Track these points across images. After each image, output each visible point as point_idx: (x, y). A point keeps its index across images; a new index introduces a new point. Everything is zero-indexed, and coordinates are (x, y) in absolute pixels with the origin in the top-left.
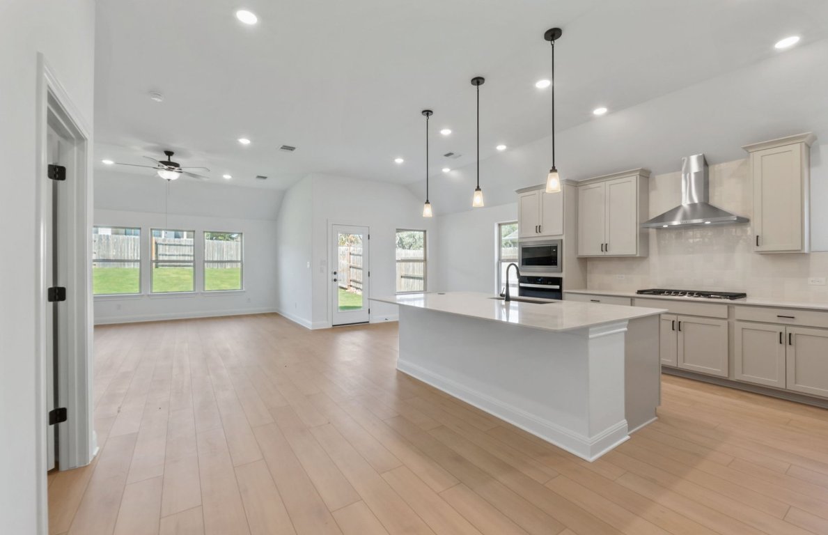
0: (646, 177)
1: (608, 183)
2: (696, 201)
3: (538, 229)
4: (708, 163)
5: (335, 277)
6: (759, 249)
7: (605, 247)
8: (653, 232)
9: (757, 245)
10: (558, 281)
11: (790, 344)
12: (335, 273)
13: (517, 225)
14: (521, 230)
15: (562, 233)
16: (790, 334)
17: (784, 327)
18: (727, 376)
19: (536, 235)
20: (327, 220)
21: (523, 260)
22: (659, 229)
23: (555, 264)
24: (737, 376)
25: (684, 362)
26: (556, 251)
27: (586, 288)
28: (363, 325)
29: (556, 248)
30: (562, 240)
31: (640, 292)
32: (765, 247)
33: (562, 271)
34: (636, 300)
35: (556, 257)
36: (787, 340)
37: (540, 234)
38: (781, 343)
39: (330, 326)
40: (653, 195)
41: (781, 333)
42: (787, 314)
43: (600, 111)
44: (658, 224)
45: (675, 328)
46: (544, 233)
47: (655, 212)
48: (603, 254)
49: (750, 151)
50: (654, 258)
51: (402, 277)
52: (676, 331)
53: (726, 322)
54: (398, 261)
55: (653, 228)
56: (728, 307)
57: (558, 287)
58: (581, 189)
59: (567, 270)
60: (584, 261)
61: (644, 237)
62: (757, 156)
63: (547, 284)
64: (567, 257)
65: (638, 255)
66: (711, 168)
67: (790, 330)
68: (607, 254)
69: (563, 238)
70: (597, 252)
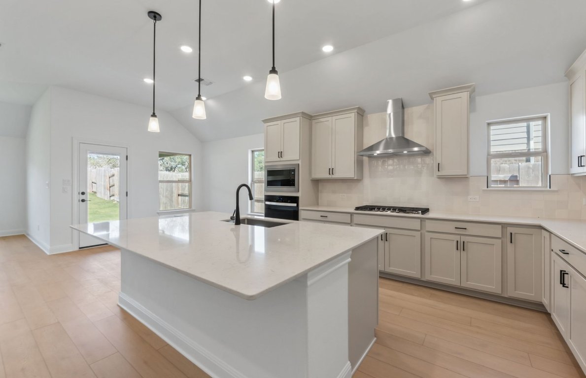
0: (361, 113)
1: (334, 118)
2: (393, 135)
3: (280, 154)
4: (404, 107)
5: (83, 197)
6: (440, 174)
7: (331, 171)
8: (366, 159)
9: (439, 171)
10: (295, 200)
11: (464, 250)
12: (83, 193)
13: (263, 153)
14: (266, 156)
15: (298, 158)
16: (464, 242)
17: (459, 236)
18: (420, 277)
19: (279, 159)
20: (72, 138)
21: (268, 181)
22: (371, 157)
23: (293, 185)
24: (428, 277)
25: (389, 267)
26: (294, 174)
27: (317, 204)
29: (294, 171)
30: (299, 164)
31: (357, 209)
32: (443, 172)
33: (298, 191)
34: (355, 215)
35: (294, 180)
36: (461, 246)
37: (282, 159)
38: (457, 249)
39: (77, 249)
40: (366, 129)
41: (457, 241)
42: (461, 226)
43: (328, 49)
44: (369, 153)
45: (383, 238)
46: (284, 158)
47: (367, 143)
48: (330, 176)
49: (434, 96)
50: (367, 181)
51: (179, 195)
52: (383, 241)
53: (420, 233)
54: (161, 182)
55: (366, 156)
56: (421, 221)
57: (295, 205)
58: (314, 122)
59: (303, 190)
60: (317, 182)
61: (359, 164)
62: (438, 100)
63: (287, 202)
64: (303, 179)
65: (355, 178)
66: (405, 110)
67: (464, 239)
68: (334, 176)
69: (300, 162)
70: (326, 175)
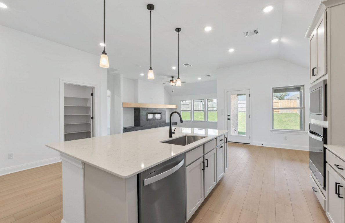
28: (246, 145)
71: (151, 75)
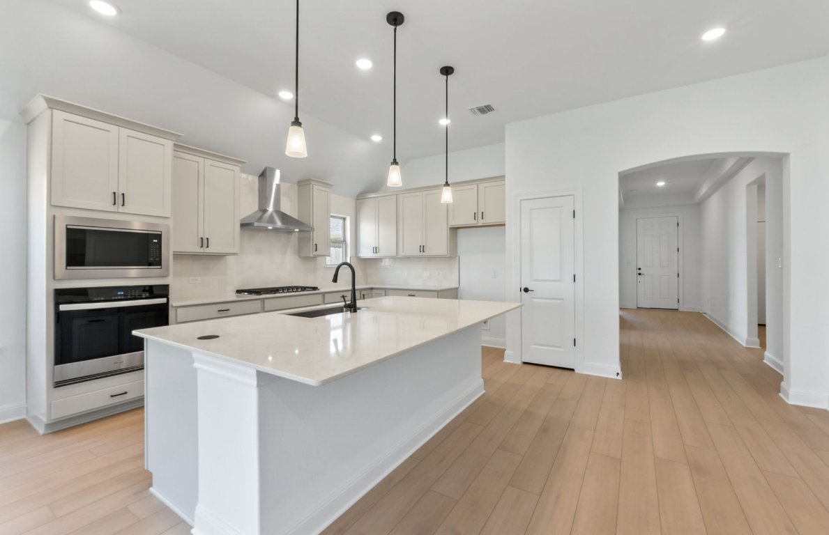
6: (316, 253)
7: (204, 242)
9: (316, 250)
10: (163, 291)
15: (168, 215)
19: (112, 208)
26: (161, 243)
29: (160, 237)
30: (169, 226)
33: (168, 275)
35: (161, 253)
46: (127, 209)
48: (202, 250)
62: (315, 187)
68: (207, 250)
69: (170, 222)
70: (194, 248)
71: (395, 177)
